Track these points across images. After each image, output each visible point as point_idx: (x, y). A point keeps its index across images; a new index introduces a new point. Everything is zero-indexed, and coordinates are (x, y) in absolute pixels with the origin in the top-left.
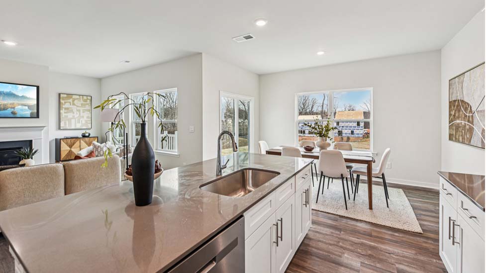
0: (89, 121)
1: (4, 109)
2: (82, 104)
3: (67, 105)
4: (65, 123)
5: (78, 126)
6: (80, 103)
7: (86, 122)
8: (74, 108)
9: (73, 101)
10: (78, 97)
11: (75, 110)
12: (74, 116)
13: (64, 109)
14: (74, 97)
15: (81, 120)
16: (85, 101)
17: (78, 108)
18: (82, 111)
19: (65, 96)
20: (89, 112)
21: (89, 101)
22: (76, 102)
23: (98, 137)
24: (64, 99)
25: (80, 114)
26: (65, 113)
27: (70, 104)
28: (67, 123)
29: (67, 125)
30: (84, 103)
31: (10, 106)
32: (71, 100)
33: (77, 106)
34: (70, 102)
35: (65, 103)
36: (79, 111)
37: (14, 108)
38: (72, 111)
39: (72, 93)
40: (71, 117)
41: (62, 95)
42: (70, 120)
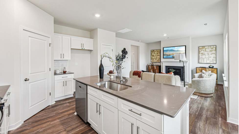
0: (215, 59)
1: (169, 56)
2: (210, 51)
3: (202, 52)
4: (201, 60)
5: (208, 62)
6: (209, 50)
7: (213, 60)
8: (206, 53)
9: (205, 49)
10: (208, 47)
11: (206, 54)
12: (206, 57)
13: (201, 54)
14: (206, 47)
15: (209, 59)
16: (212, 48)
17: (208, 53)
18: (210, 54)
19: (201, 47)
20: (214, 54)
21: (214, 49)
22: (207, 50)
23: (217, 69)
24: (201, 49)
25: (209, 55)
26: (201, 55)
27: (204, 51)
28: (202, 60)
29: (202, 61)
30: (211, 50)
31: (172, 54)
32: (204, 49)
33: (207, 52)
34: (204, 50)
35: (201, 51)
36: (208, 54)
37: (173, 55)
38: (205, 55)
39: (205, 46)
40: (204, 57)
41: (200, 47)
42: (203, 59)
